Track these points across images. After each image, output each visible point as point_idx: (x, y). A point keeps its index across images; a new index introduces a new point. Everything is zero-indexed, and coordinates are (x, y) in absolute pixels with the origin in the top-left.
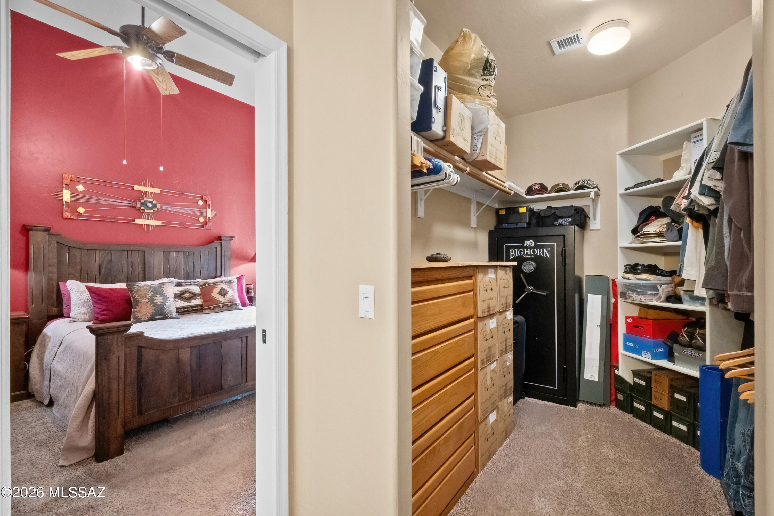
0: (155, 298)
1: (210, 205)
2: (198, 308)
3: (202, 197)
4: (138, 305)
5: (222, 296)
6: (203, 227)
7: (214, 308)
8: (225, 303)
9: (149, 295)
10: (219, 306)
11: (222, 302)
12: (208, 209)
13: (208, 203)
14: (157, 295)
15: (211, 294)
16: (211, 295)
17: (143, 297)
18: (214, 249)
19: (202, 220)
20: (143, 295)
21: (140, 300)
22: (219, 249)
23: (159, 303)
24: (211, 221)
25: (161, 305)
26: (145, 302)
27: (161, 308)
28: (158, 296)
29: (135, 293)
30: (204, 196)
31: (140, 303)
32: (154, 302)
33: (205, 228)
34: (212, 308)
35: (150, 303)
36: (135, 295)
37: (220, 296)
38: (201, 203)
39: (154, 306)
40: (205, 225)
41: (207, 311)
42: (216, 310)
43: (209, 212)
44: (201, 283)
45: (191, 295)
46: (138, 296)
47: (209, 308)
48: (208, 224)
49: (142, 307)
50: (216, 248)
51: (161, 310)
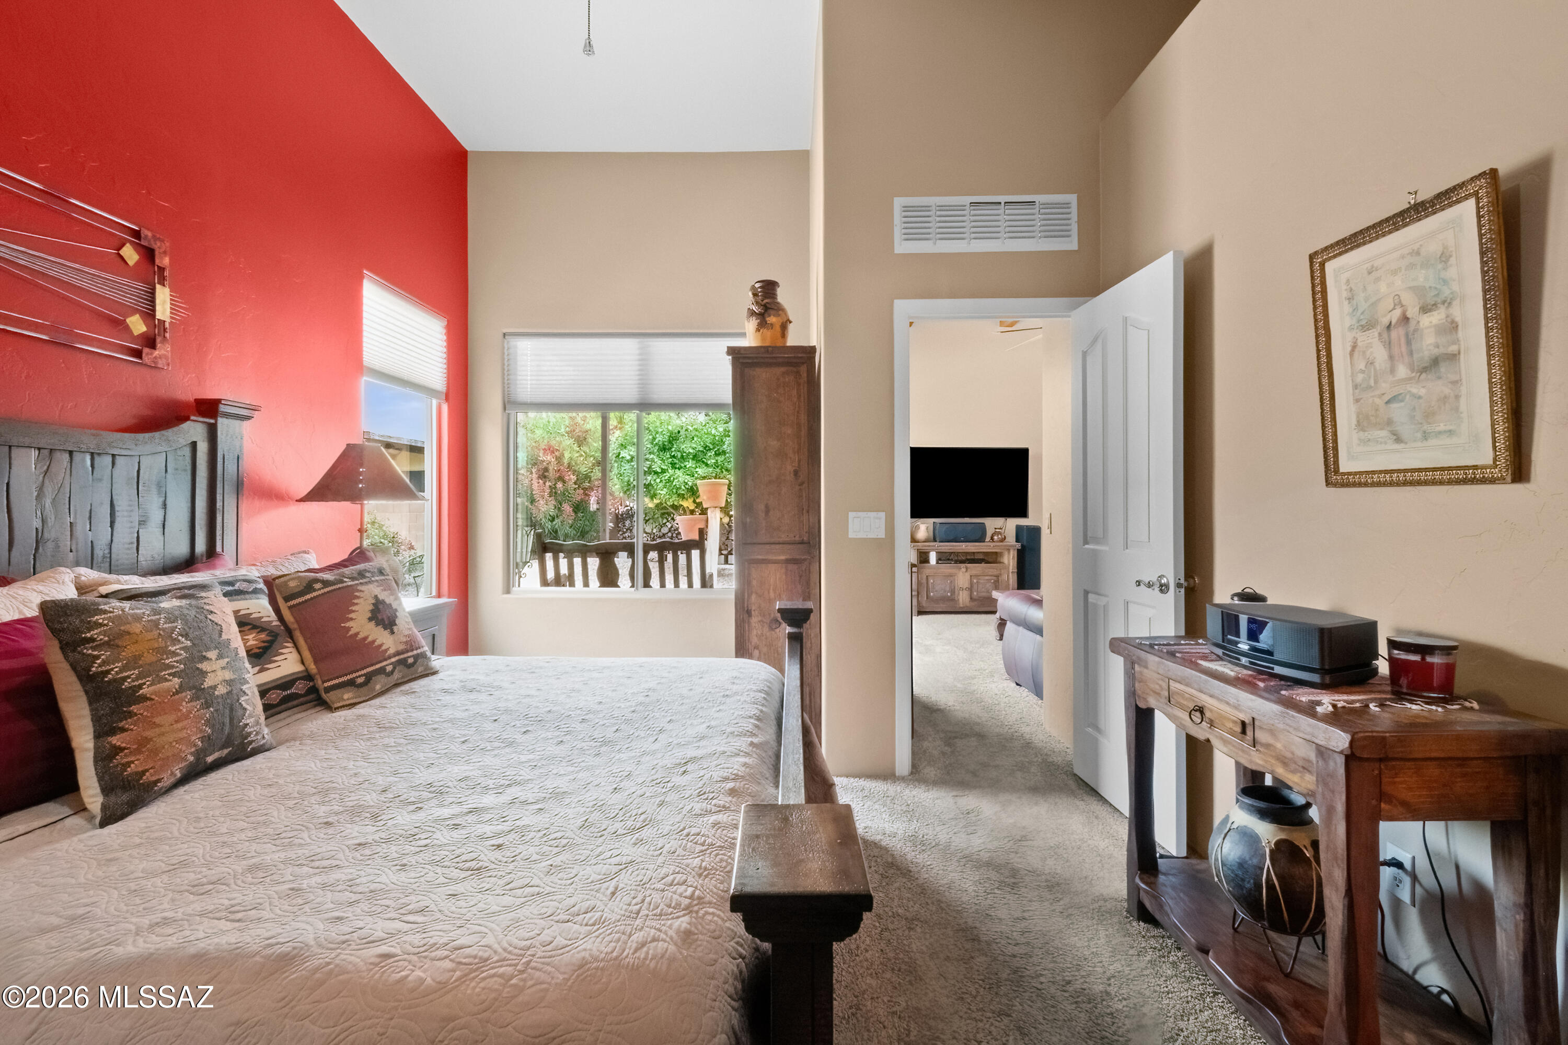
0: (204, 666)
1: (166, 273)
2: (299, 687)
3: (137, 234)
4: (131, 714)
5: (385, 629)
6: (138, 354)
7: (369, 678)
8: (398, 653)
9: (174, 654)
10: (382, 671)
11: (391, 651)
12: (158, 287)
13: (157, 262)
14: (208, 649)
15: (347, 625)
16: (349, 629)
17: (155, 671)
18: (187, 452)
19: (137, 325)
20: (149, 658)
21: (140, 687)
22: (203, 448)
23: (221, 690)
24: (167, 335)
25: (229, 693)
26: (168, 690)
27: (231, 710)
28: (212, 654)
29: (105, 654)
30: (146, 233)
31: (145, 698)
32: (206, 685)
33: (146, 359)
34: (360, 680)
35: (188, 694)
36: (104, 663)
37: (380, 628)
38: (130, 254)
39: (207, 705)
40: (146, 350)
41: (348, 695)
42: (378, 687)
43: (163, 295)
44: (292, 584)
45: (263, 636)
46: (123, 669)
47: (351, 683)
48: (159, 345)
49: (157, 720)
50: (194, 445)
51: (231, 719)
